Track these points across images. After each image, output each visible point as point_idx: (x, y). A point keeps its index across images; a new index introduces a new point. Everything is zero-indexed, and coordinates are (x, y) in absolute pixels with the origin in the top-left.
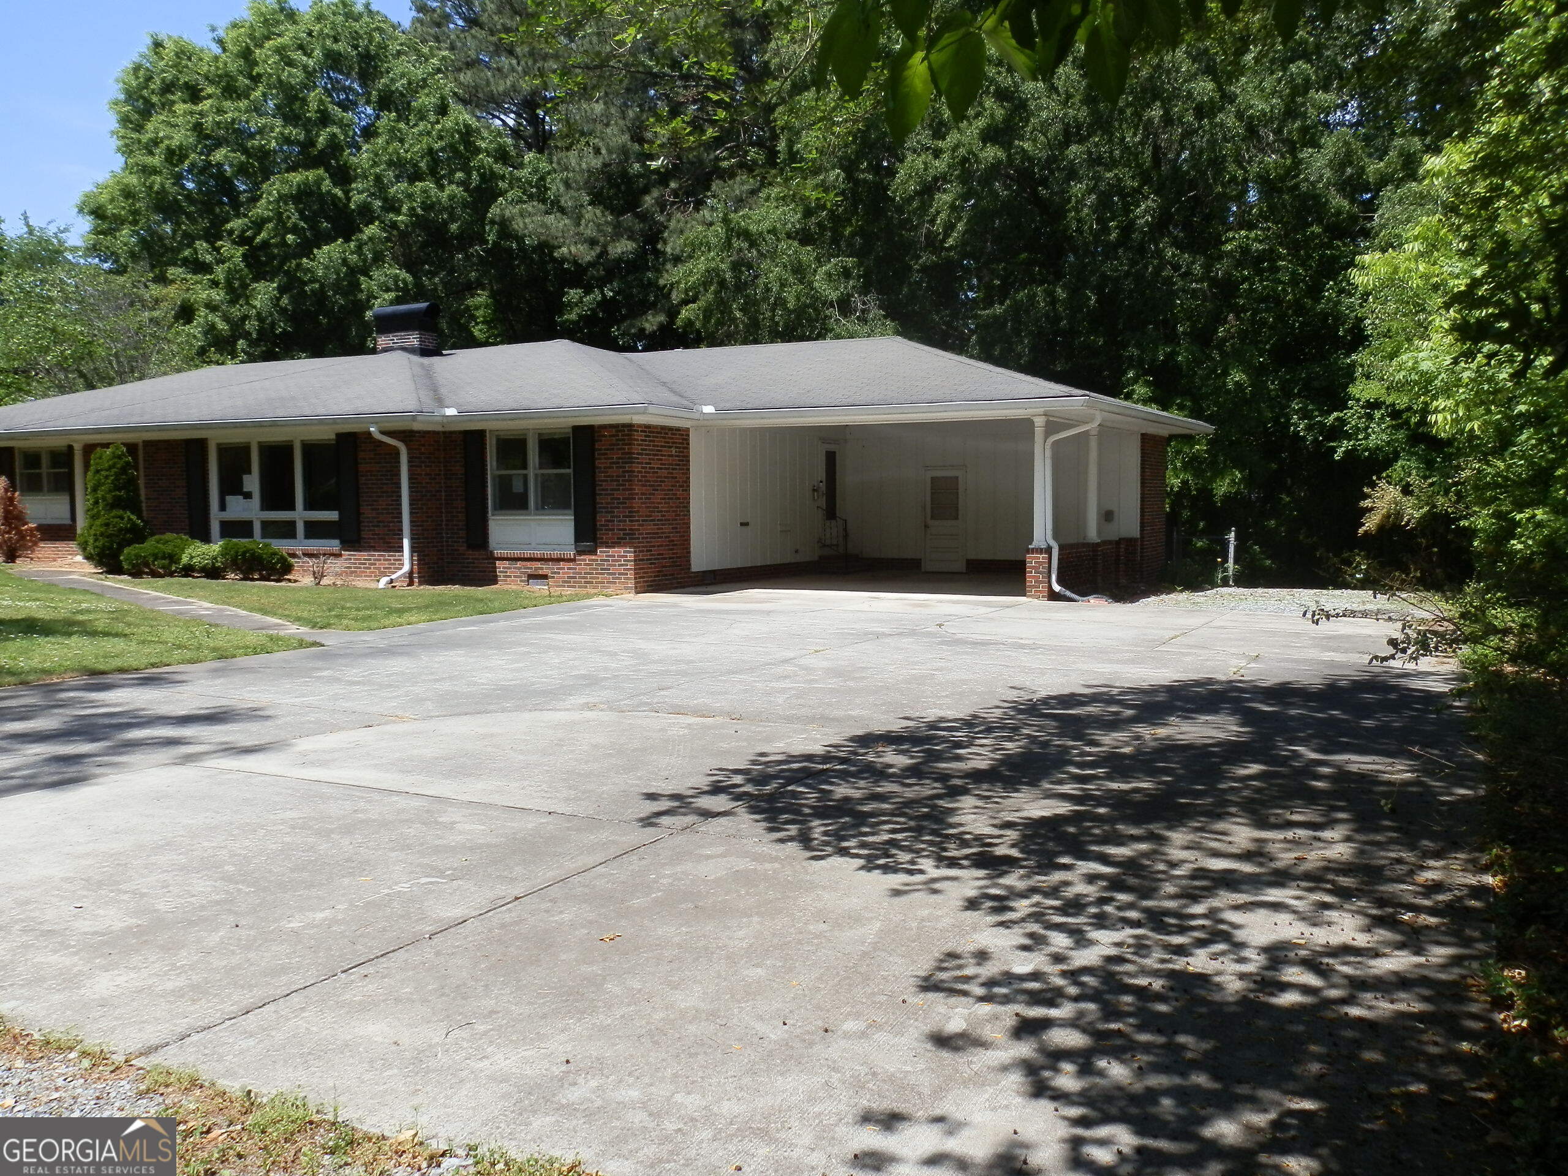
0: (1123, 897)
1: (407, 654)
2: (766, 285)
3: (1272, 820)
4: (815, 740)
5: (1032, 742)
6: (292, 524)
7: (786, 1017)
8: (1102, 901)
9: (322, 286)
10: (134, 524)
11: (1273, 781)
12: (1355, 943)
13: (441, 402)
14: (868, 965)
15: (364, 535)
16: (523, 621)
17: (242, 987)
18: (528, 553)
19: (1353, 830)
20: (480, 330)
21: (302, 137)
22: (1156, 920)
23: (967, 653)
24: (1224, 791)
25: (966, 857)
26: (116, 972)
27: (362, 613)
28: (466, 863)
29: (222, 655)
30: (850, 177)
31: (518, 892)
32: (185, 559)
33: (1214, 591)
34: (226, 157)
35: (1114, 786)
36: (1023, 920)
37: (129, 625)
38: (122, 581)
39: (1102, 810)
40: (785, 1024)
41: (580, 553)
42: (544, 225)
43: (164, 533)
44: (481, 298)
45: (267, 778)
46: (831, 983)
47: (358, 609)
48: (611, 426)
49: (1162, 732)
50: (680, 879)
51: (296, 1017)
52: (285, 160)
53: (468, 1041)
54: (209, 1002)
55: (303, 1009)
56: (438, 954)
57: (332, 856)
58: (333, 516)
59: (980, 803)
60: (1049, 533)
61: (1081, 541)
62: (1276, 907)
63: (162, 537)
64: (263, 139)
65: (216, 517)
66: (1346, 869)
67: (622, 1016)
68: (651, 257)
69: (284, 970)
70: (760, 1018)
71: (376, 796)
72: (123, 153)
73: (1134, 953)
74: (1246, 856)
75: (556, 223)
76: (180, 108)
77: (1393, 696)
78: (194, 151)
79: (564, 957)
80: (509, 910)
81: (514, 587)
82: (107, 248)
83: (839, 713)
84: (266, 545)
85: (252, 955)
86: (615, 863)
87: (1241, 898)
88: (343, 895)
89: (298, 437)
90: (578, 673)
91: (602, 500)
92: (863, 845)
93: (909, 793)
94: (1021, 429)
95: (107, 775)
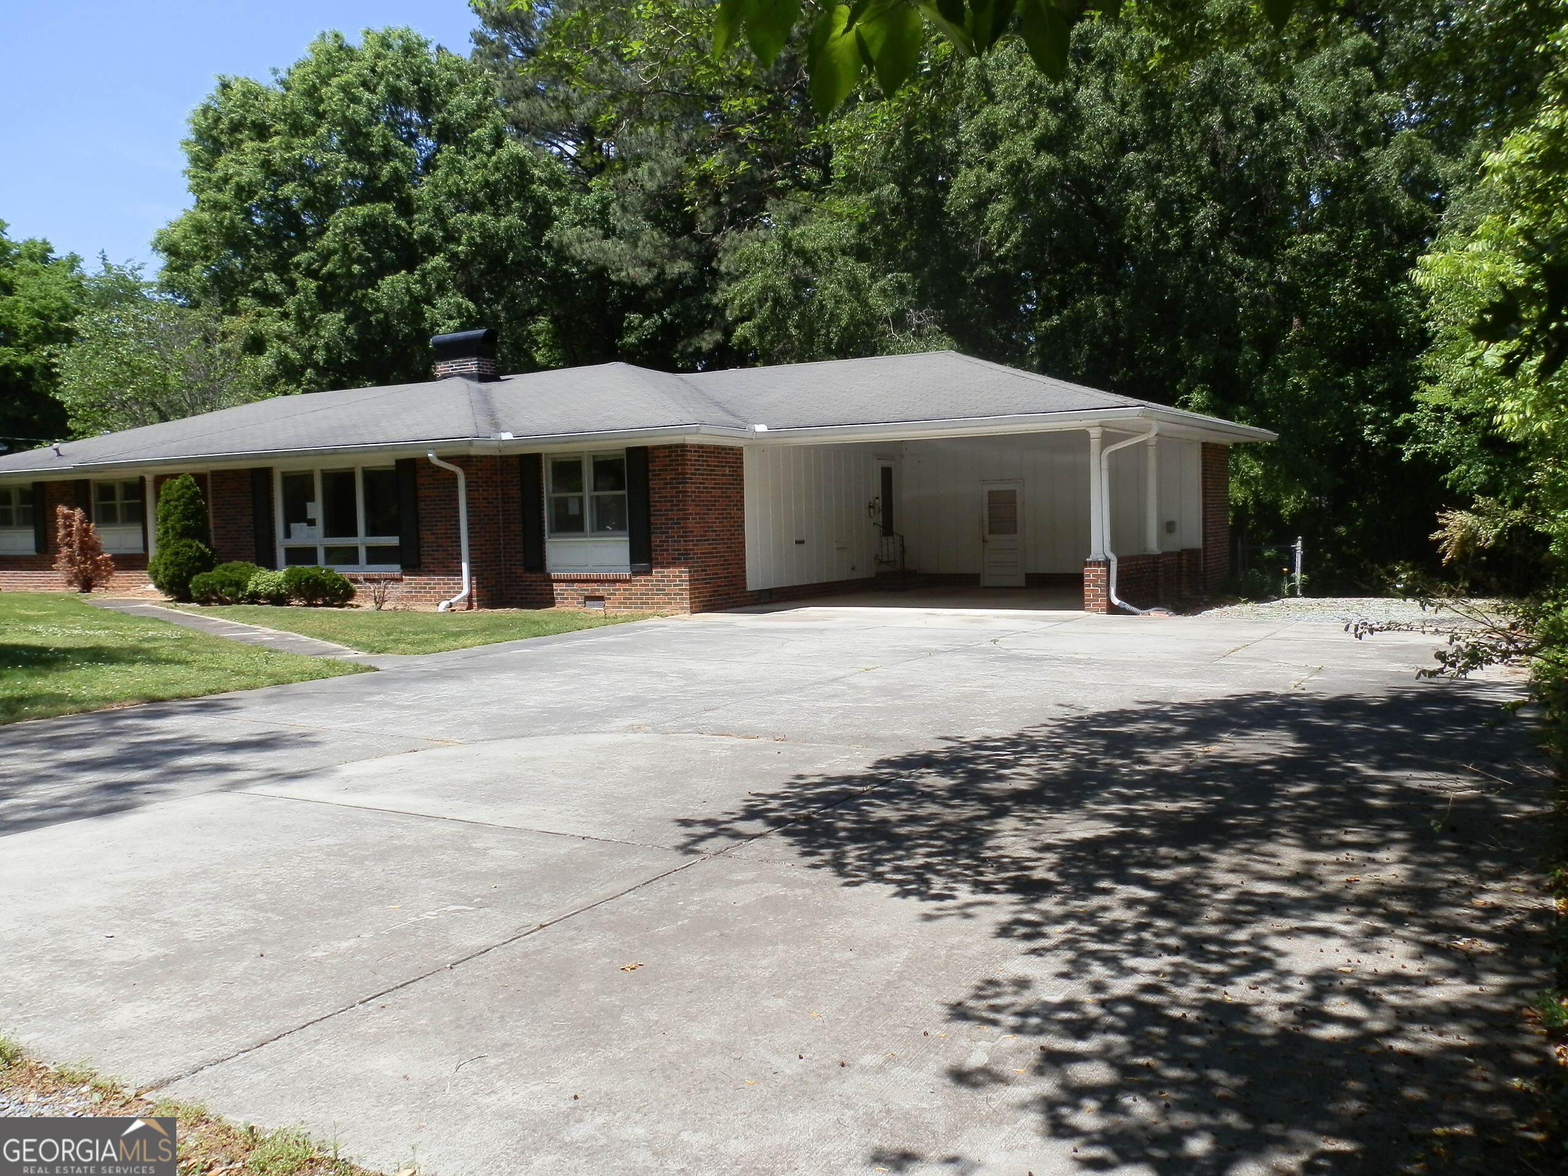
0: (1161, 923)
1: (459, 678)
2: (820, 302)
3: (1325, 841)
4: (858, 761)
5: (1078, 761)
6: (355, 549)
7: (802, 1050)
8: (1140, 927)
9: (387, 315)
10: (203, 553)
11: (1327, 800)
12: (1405, 971)
13: (497, 427)
14: (892, 996)
15: (424, 559)
16: (577, 643)
17: (260, 1019)
18: (584, 575)
19: (1408, 851)
20: (543, 355)
21: (366, 171)
22: (1196, 947)
23: (1019, 669)
24: (1275, 810)
25: (1003, 881)
26: (139, 1003)
27: (420, 637)
28: (495, 890)
29: (279, 681)
30: (904, 192)
31: (544, 920)
32: (251, 586)
33: (1280, 602)
34: (294, 192)
35: (1161, 806)
36: (1056, 947)
37: (192, 652)
38: (190, 609)
39: (1145, 831)
40: (801, 1058)
41: (635, 573)
42: (601, 250)
43: (230, 561)
44: (542, 323)
45: (309, 805)
46: (852, 1015)
47: (415, 633)
48: (665, 447)
49: (1215, 749)
50: (707, 906)
51: (310, 1049)
52: (349, 195)
53: (478, 1075)
54: (225, 1034)
55: (317, 1042)
56: (457, 984)
57: (364, 884)
58: (393, 541)
59: (1021, 825)
60: (1107, 545)
61: (1142, 553)
62: (1325, 933)
63: (229, 564)
64: (328, 175)
65: (281, 544)
66: (1399, 892)
67: (636, 1050)
68: (708, 278)
69: (302, 1000)
70: (776, 1051)
71: (413, 822)
72: (195, 192)
73: (1172, 982)
74: (1294, 879)
75: (614, 248)
76: (248, 146)
77: (1459, 708)
78: (263, 187)
79: (583, 987)
80: (534, 939)
81: (571, 609)
82: (181, 284)
83: (885, 733)
84: (329, 571)
85: (272, 986)
86: (645, 889)
87: (1287, 923)
88: (370, 924)
89: (359, 464)
90: (626, 694)
91: (657, 520)
92: (898, 870)
93: (949, 815)
94: (1077, 440)
95: (151, 802)
